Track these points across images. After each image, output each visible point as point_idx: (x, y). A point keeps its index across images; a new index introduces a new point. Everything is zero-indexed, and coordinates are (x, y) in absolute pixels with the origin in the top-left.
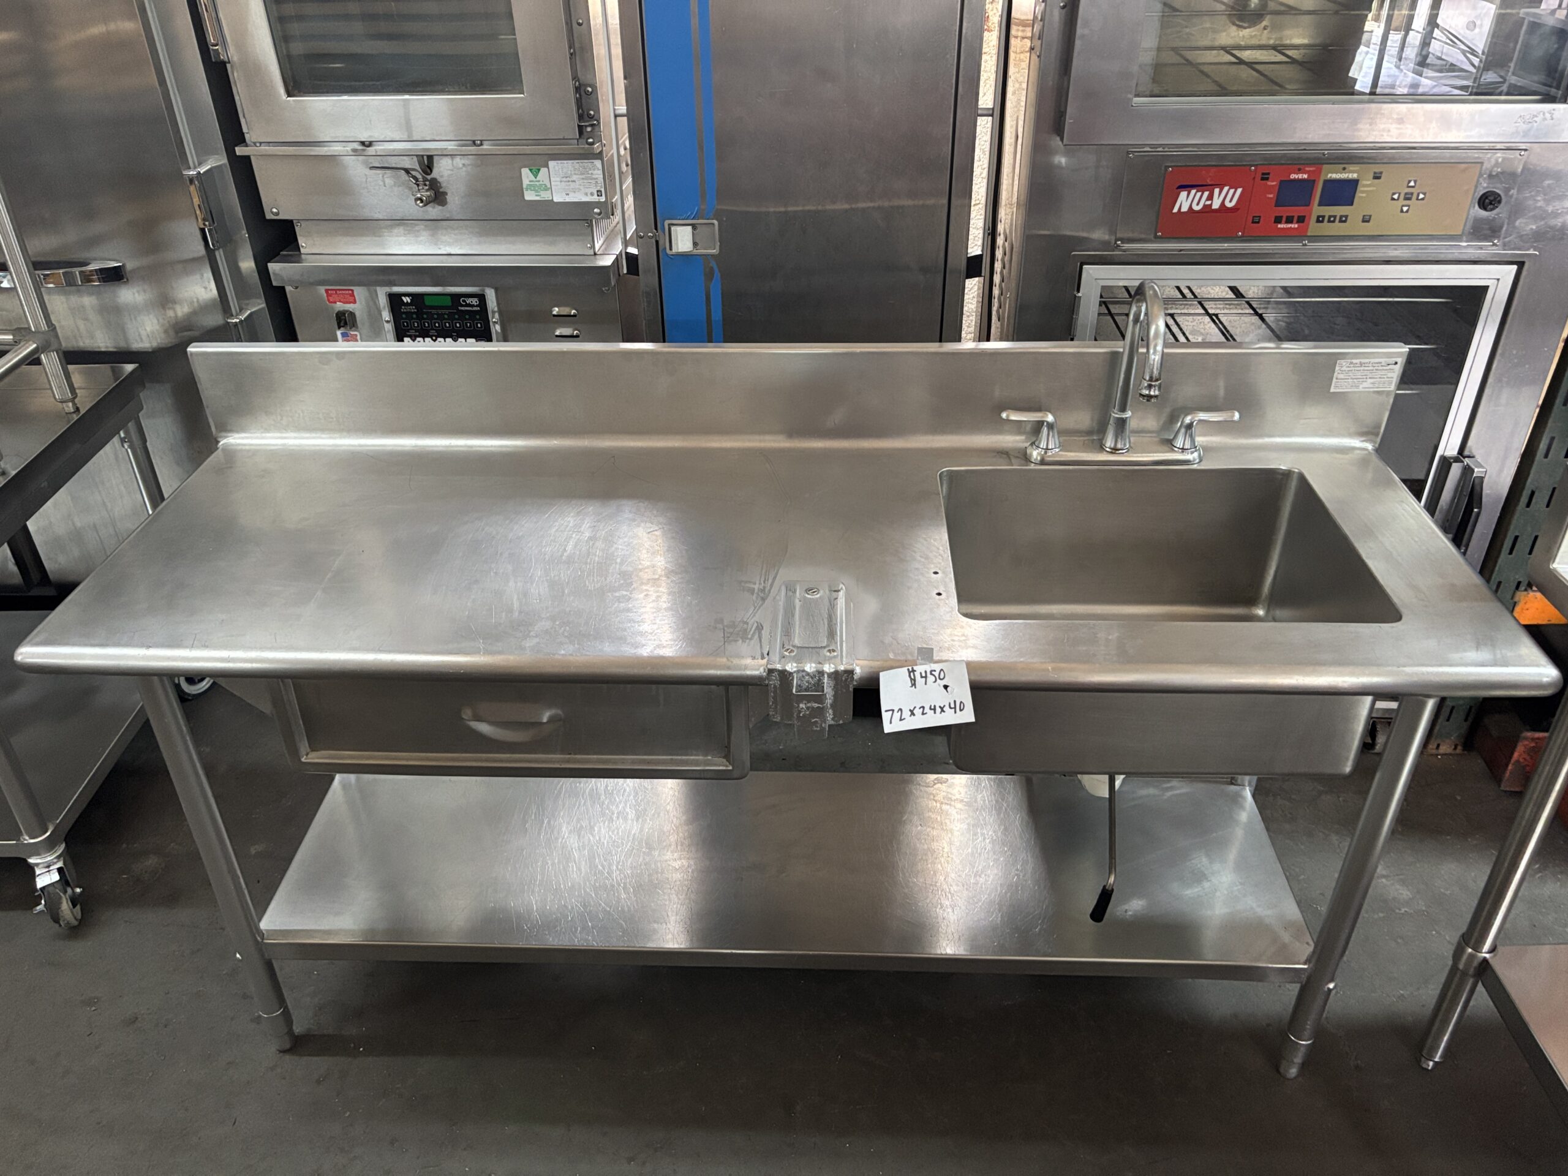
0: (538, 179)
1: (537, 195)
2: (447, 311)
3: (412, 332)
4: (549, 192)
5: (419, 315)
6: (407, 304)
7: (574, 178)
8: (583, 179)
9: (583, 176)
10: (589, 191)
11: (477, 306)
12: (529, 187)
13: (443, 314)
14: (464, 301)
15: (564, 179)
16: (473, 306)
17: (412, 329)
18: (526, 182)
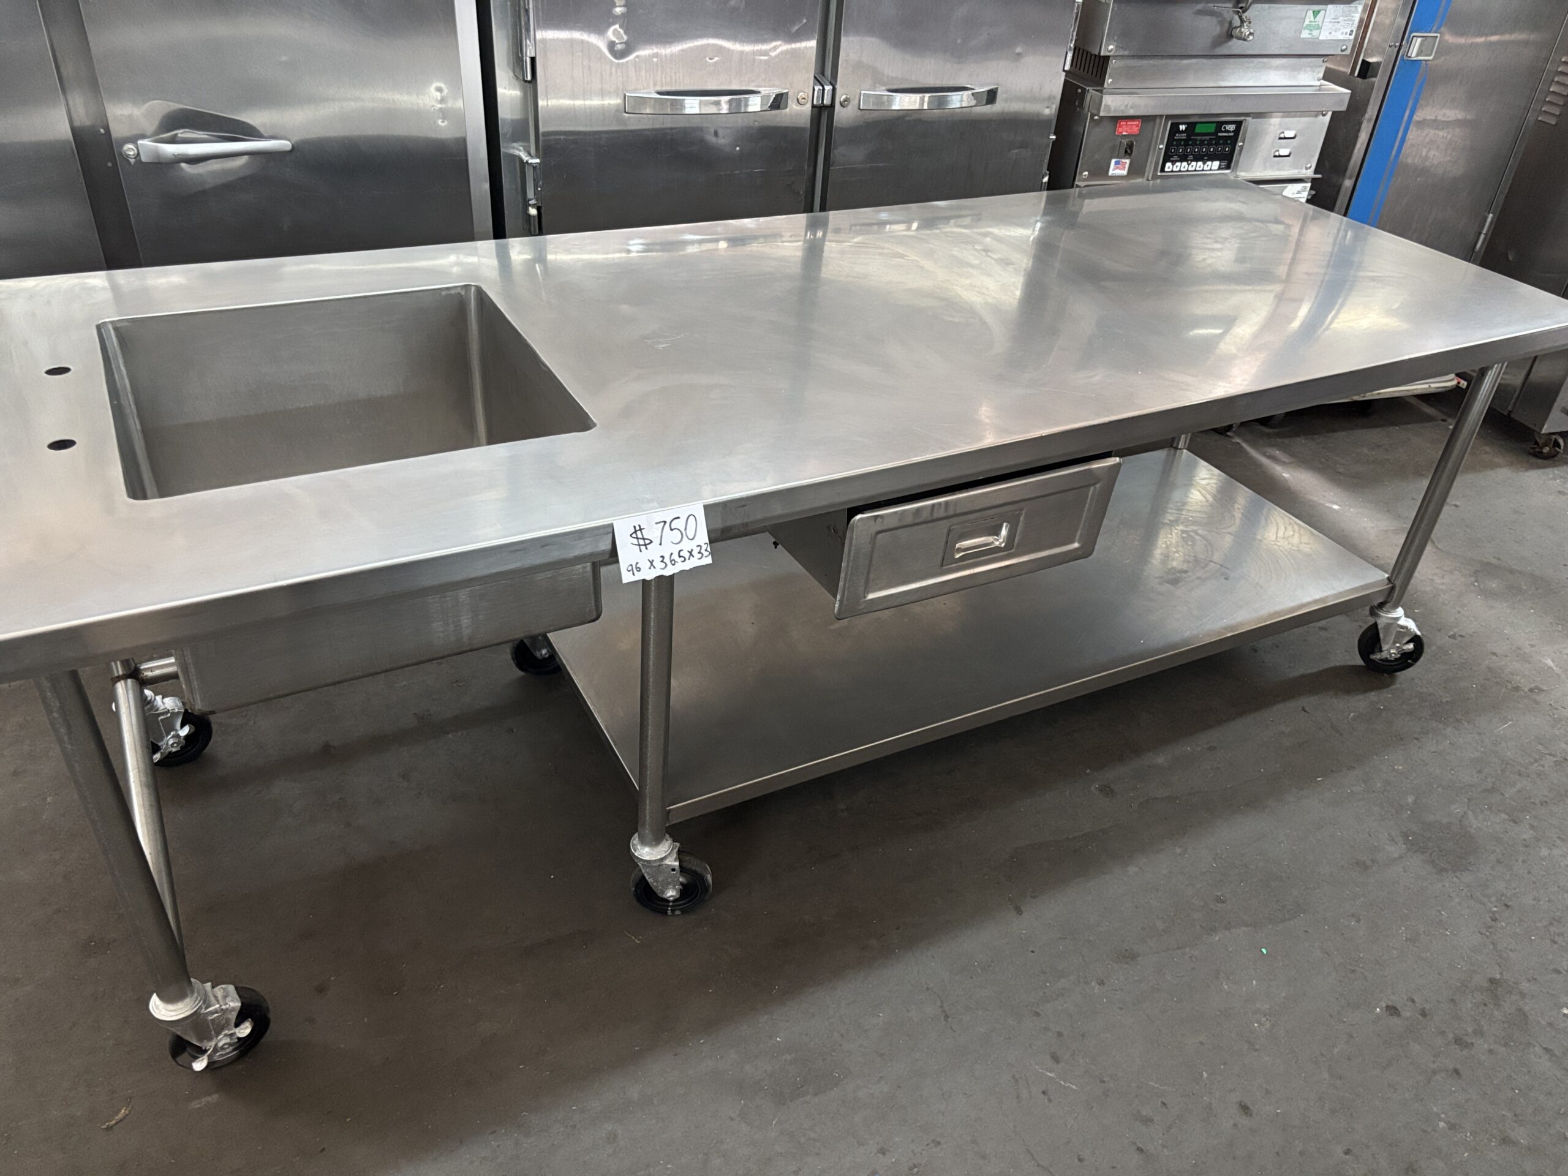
0: (1317, 19)
1: (1310, 34)
2: (1208, 138)
3: (1175, 158)
4: (1318, 31)
5: (1186, 143)
6: (1182, 132)
7: (1341, 19)
8: (1345, 20)
9: (1346, 18)
10: (1345, 31)
11: (1233, 131)
12: (1309, 27)
13: (1204, 141)
14: (1225, 128)
15: (1333, 21)
16: (1229, 132)
17: (1176, 155)
18: (1307, 22)
